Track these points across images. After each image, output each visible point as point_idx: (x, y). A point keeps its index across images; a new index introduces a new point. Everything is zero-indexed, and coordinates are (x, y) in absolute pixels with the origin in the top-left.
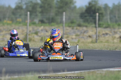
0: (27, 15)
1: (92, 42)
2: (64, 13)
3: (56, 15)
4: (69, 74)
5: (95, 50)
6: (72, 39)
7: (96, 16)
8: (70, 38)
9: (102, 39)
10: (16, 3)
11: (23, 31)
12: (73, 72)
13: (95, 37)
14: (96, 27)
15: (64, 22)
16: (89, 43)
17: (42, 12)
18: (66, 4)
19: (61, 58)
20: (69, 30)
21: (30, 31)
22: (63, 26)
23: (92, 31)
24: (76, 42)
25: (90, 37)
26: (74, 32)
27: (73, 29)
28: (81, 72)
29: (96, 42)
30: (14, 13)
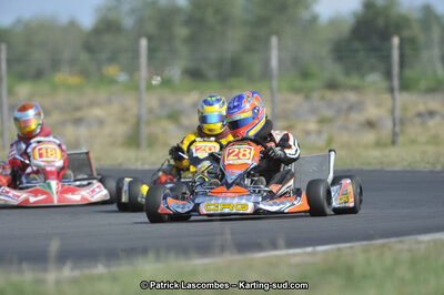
2: (274, 40)
3: (249, 49)
5: (388, 168)
6: (308, 133)
7: (389, 50)
9: (413, 130)
11: (125, 110)
13: (389, 124)
14: (391, 90)
15: (275, 72)
17: (192, 40)
19: (245, 206)
20: (296, 101)
21: (151, 111)
22: (271, 89)
23: (379, 105)
24: (321, 142)
25: (370, 124)
26: (313, 111)
27: (307, 97)
29: (394, 143)
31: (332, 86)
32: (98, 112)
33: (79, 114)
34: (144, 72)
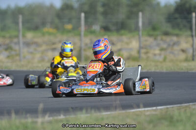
0: (80, 19)
1: (186, 60)
2: (140, 14)
3: (129, 17)
4: (148, 110)
5: (190, 72)
6: (155, 55)
7: (191, 18)
8: (150, 55)
12: (154, 108)
13: (191, 51)
14: (192, 36)
15: (141, 28)
16: (181, 61)
17: (105, 14)
20: (150, 40)
21: (86, 45)
22: (139, 35)
23: (187, 42)
24: (161, 59)
25: (183, 51)
26: (158, 45)
27: (155, 39)
28: (167, 108)
30: (59, 16)
31: (166, 34)
33: (54, 46)
34: (83, 28)
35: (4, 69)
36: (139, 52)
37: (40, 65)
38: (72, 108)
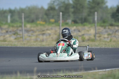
0: (59, 16)
2: (96, 13)
3: (89, 15)
4: (100, 72)
6: (105, 38)
8: (102, 38)
10: (49, 4)
11: (56, 31)
12: (104, 70)
15: (96, 21)
18: (98, 4)
22: (95, 26)
24: (108, 41)
26: (106, 32)
27: (105, 28)
28: (112, 70)
30: (47, 14)
31: (112, 25)
32: (49, 32)
33: (44, 32)
34: (61, 21)
35: (13, 46)
36: (95, 36)
37: (35, 44)
38: (55, 70)
